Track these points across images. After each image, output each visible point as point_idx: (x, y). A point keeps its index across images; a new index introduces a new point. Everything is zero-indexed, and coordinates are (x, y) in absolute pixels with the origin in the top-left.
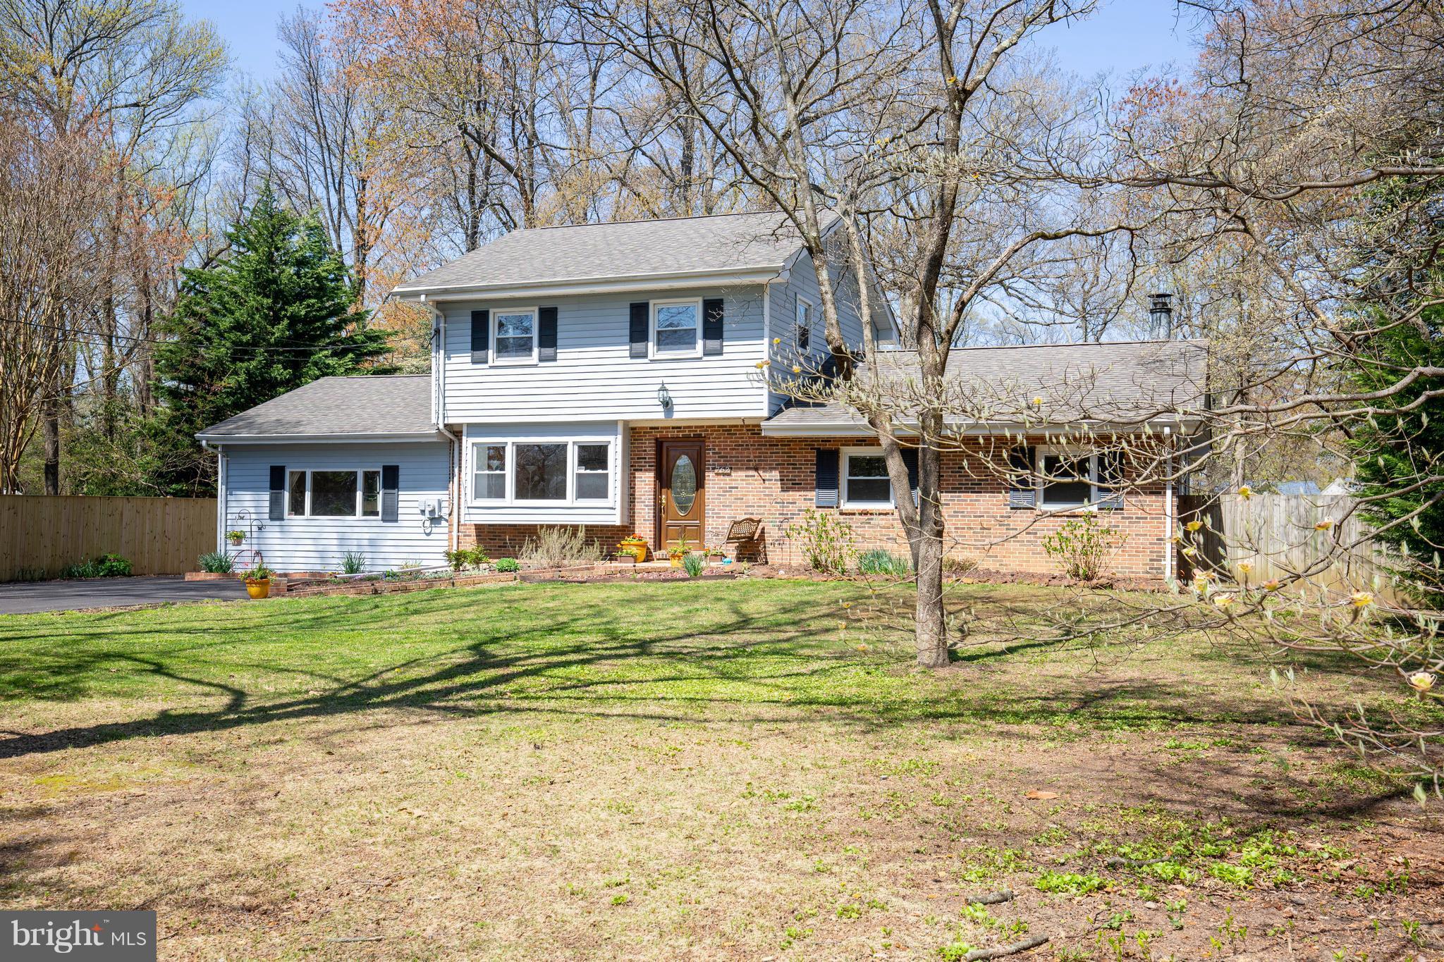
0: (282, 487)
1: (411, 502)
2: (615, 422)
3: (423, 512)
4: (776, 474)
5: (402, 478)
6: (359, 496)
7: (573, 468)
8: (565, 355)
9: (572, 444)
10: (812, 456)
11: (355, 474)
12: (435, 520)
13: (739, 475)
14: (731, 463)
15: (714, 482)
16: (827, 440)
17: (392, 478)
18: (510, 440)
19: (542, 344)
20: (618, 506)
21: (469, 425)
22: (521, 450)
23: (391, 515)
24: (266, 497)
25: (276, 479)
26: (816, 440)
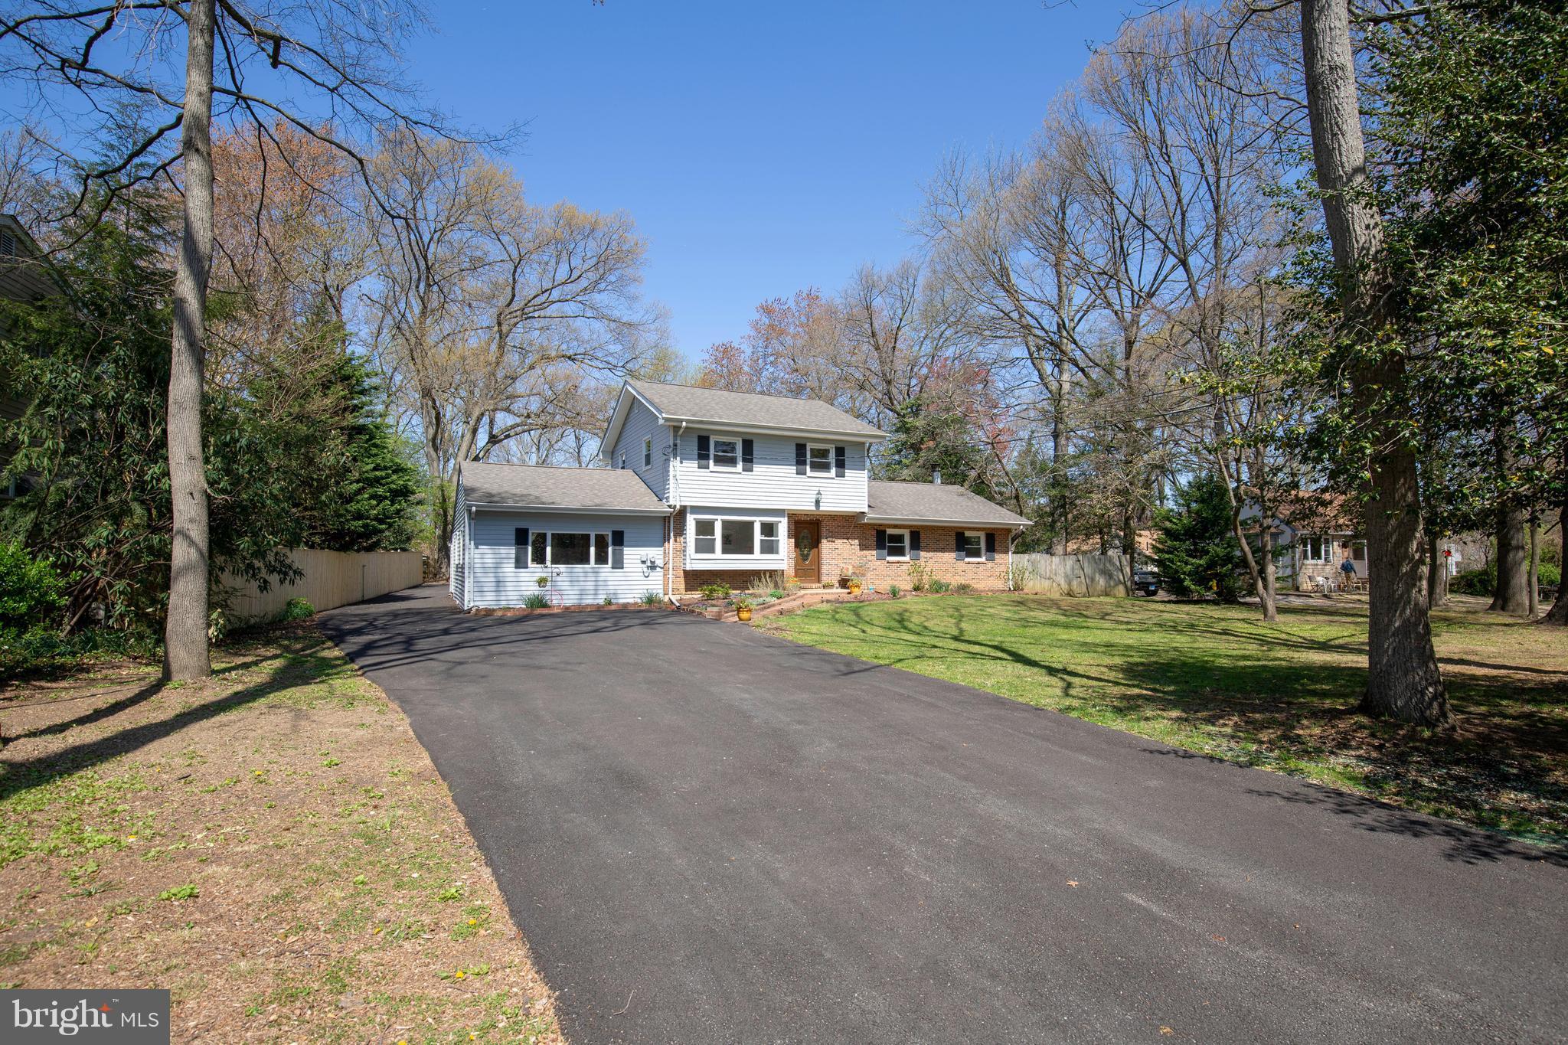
0: (526, 543)
1: (632, 555)
2: (784, 510)
3: (644, 562)
4: (857, 542)
5: (626, 539)
6: (592, 550)
7: (758, 536)
8: (758, 469)
9: (758, 522)
10: (874, 533)
11: (588, 536)
12: (653, 567)
13: (839, 542)
14: (834, 536)
15: (826, 546)
16: (881, 525)
17: (619, 539)
18: (720, 517)
19: (744, 460)
20: (786, 558)
21: (692, 507)
22: (726, 525)
23: (618, 564)
24: (512, 551)
25: (521, 538)
26: (875, 525)
